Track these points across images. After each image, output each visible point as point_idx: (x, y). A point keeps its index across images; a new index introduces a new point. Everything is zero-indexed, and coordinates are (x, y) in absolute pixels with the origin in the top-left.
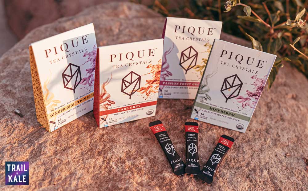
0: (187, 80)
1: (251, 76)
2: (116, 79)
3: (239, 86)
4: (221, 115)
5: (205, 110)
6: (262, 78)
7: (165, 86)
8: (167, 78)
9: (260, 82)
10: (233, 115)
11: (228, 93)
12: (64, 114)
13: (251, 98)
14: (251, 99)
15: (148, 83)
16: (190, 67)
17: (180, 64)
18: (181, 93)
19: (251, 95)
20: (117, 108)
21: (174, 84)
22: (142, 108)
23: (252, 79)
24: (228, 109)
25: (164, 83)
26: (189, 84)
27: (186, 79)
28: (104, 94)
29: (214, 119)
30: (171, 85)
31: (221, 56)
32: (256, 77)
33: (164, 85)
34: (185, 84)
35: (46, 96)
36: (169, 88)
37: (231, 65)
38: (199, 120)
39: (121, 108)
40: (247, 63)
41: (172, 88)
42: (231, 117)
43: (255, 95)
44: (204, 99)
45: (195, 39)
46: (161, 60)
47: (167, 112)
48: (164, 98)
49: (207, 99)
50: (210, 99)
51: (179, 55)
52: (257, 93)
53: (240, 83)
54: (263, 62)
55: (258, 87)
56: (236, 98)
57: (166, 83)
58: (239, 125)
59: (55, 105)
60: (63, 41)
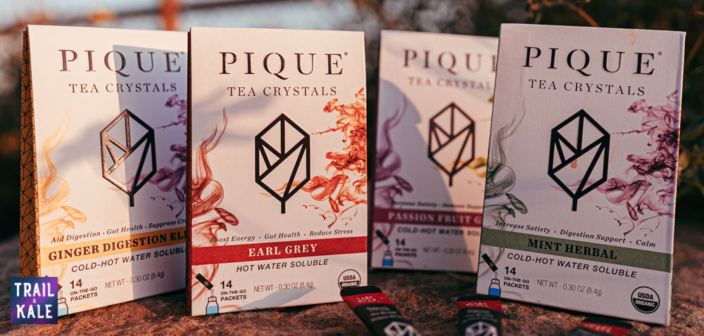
0: (457, 206)
1: (629, 107)
2: (238, 138)
3: (598, 146)
4: (568, 264)
5: (515, 252)
6: (664, 103)
7: (397, 226)
8: (397, 198)
9: (661, 119)
10: (609, 255)
11: (571, 175)
12: (94, 265)
13: (648, 178)
14: (650, 184)
15: (333, 163)
16: (459, 165)
17: (431, 155)
18: (445, 251)
19: (645, 168)
20: (245, 242)
21: (421, 217)
22: (321, 258)
23: (632, 114)
24: (588, 236)
25: (391, 215)
26: (465, 220)
27: (455, 202)
28: (205, 183)
29: (552, 285)
30: (413, 222)
31: (527, 65)
32: (643, 105)
33: (394, 221)
34: (454, 220)
35: (44, 181)
36: (409, 231)
37: (560, 86)
38: (503, 295)
39: (256, 246)
40: (605, 67)
41: (415, 231)
42: (606, 265)
43: (657, 166)
44: (504, 212)
45: (461, 84)
46: (362, 90)
47: (403, 292)
48: (396, 266)
49: (515, 211)
50: (524, 211)
51: (424, 128)
52: (663, 156)
53: (601, 135)
54: (649, 57)
55: (659, 136)
56: (601, 190)
57: (399, 215)
58: (640, 295)
59: (69, 223)
60: (114, 46)
